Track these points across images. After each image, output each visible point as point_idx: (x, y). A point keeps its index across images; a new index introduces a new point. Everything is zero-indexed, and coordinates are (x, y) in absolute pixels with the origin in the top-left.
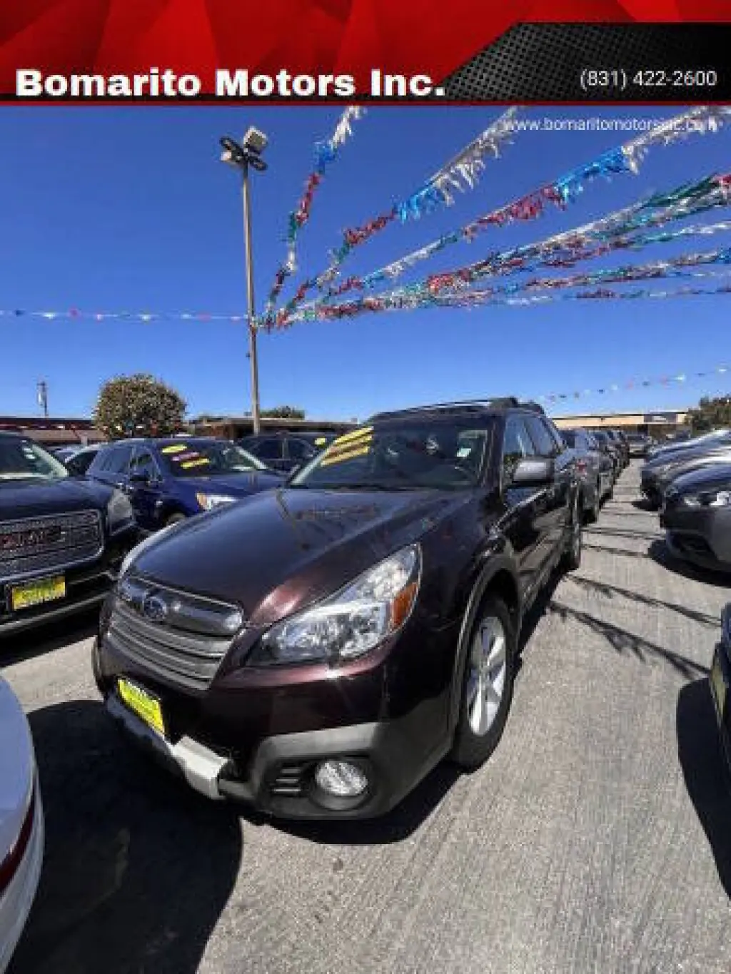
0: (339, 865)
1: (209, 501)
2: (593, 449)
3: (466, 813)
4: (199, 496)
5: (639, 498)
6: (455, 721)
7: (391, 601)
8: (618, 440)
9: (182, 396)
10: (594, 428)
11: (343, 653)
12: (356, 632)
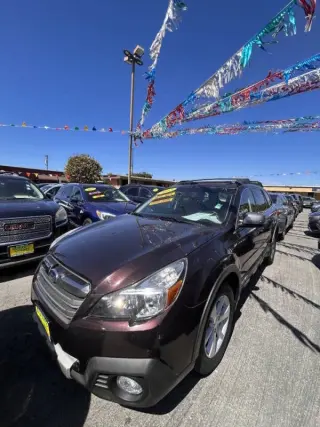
0: (128, 420)
1: (102, 215)
2: (285, 204)
3: (198, 402)
4: (98, 212)
5: (307, 230)
6: (196, 355)
7: (167, 291)
8: (298, 200)
9: (101, 165)
10: (286, 192)
11: (138, 316)
12: (147, 305)
